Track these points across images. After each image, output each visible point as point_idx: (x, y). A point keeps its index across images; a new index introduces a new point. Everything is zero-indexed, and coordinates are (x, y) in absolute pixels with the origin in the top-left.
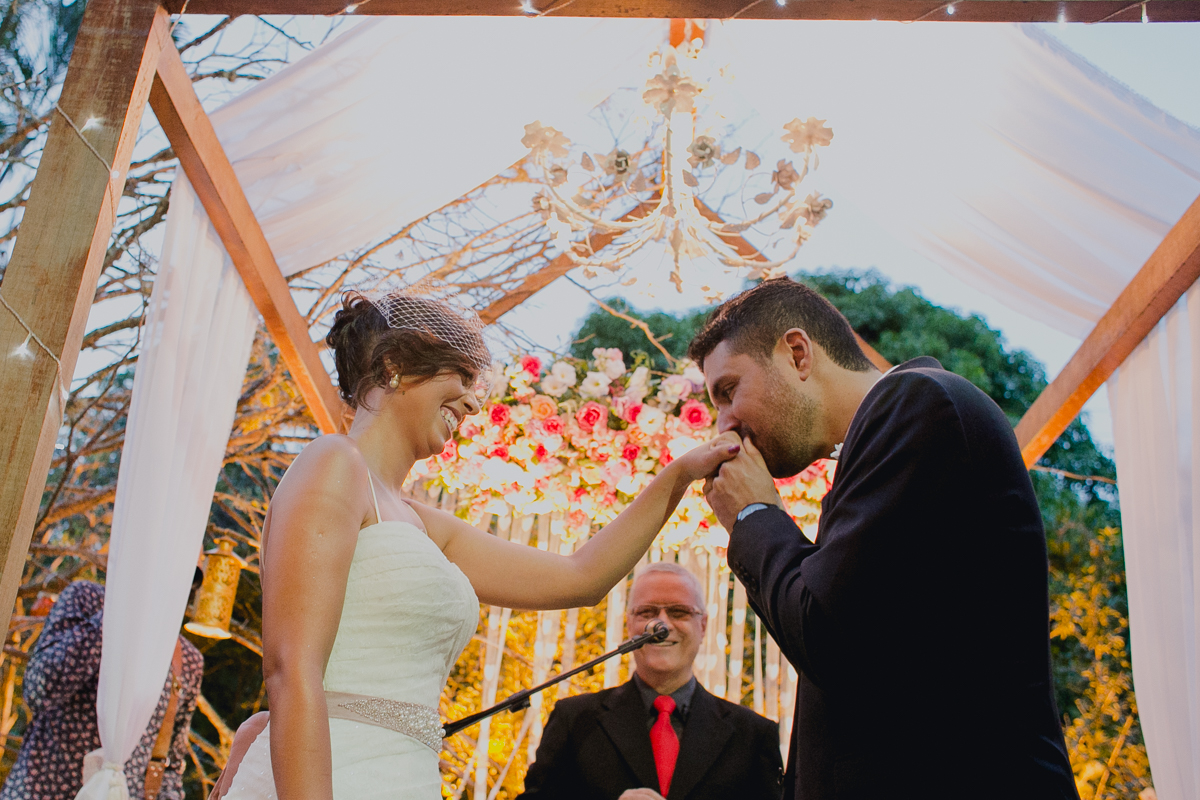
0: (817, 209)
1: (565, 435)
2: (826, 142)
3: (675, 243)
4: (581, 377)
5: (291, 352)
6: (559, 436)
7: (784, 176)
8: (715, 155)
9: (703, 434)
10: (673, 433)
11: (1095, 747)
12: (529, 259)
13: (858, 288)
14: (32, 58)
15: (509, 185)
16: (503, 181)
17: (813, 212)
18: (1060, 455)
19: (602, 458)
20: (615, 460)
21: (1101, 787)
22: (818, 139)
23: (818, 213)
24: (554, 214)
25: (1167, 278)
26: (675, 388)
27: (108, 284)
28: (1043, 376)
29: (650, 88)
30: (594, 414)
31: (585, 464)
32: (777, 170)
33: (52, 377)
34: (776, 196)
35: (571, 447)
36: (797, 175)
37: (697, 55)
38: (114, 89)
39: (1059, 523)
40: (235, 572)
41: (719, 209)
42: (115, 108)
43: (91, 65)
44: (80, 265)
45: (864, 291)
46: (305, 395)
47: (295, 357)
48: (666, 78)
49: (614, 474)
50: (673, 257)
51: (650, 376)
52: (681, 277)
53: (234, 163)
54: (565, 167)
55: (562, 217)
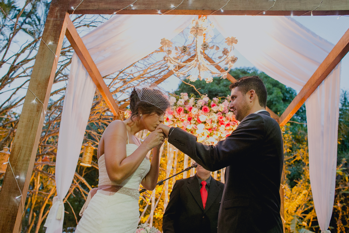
0: (234, 60)
1: (174, 115)
2: (236, 43)
3: (199, 68)
4: (177, 100)
5: (105, 96)
6: (172, 115)
7: (225, 52)
8: (208, 47)
9: (207, 114)
10: (200, 114)
11: (306, 186)
12: (164, 70)
13: (250, 72)
14: (40, 17)
15: (159, 53)
16: (157, 52)
17: (233, 61)
18: (300, 113)
19: (183, 121)
20: (186, 121)
21: (307, 196)
22: (234, 42)
23: (234, 61)
24: (169, 61)
25: (319, 77)
26: (200, 103)
27: (59, 78)
28: (296, 93)
29: (192, 30)
30: (181, 110)
31: (178, 122)
32: (223, 50)
33: (42, 108)
34: (223, 57)
35: (175, 118)
36: (229, 52)
37: (204, 21)
38: (56, 34)
39: (298, 131)
40: (92, 150)
41: (212, 57)
42: (56, 39)
43: (50, 28)
44: (48, 80)
45: (252, 73)
46: (109, 106)
47: (106, 96)
48: (196, 28)
49: (186, 124)
50: (199, 72)
51: (195, 100)
52: (201, 76)
53: (88, 50)
54: (171, 50)
55: (170, 62)
